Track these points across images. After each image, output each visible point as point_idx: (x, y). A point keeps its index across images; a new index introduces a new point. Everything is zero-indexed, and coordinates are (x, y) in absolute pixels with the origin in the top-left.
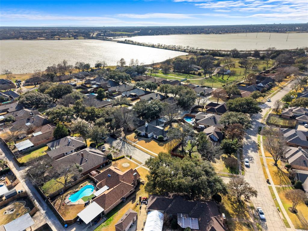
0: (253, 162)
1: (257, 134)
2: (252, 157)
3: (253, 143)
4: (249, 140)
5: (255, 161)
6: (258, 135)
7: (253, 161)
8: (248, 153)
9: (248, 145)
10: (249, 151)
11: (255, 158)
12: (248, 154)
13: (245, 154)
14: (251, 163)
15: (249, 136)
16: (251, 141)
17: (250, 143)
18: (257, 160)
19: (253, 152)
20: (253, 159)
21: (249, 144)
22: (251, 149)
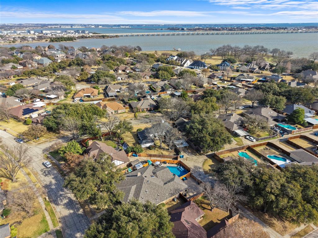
0: (42, 171)
1: (62, 228)
2: (46, 175)
3: (57, 199)
4: (65, 201)
5: (40, 173)
6: (59, 226)
7: (42, 173)
8: (53, 178)
9: (62, 190)
10: (54, 181)
11: (42, 177)
12: (53, 176)
13: (56, 174)
14: (44, 169)
15: (72, 211)
16: (62, 201)
17: (61, 195)
18: (39, 176)
19: (48, 183)
20: (44, 174)
21: (61, 193)
22: (53, 187)
